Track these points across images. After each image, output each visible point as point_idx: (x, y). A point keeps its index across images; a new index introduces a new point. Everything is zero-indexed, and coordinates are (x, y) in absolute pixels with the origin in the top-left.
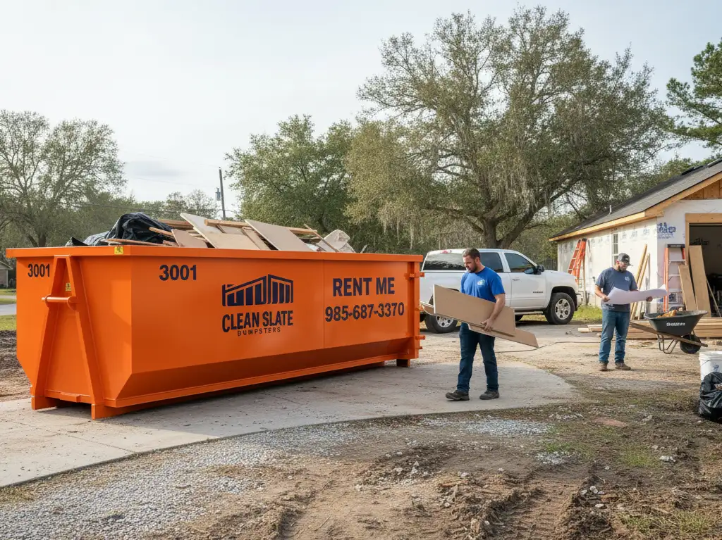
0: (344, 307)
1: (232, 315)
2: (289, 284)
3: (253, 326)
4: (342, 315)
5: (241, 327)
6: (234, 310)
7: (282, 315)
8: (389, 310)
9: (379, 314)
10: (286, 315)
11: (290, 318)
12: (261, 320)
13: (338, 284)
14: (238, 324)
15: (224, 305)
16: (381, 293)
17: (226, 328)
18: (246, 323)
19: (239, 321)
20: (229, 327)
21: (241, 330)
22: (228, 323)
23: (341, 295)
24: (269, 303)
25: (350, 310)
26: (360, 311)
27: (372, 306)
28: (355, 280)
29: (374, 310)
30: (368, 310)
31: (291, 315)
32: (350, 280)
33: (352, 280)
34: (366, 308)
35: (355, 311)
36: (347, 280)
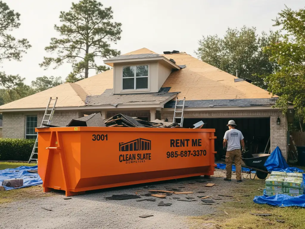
0: (176, 152)
1: (124, 155)
2: (149, 142)
3: (133, 160)
4: (175, 155)
5: (127, 160)
6: (124, 153)
7: (146, 155)
8: (198, 153)
9: (194, 155)
10: (148, 155)
11: (150, 156)
12: (137, 157)
13: (173, 142)
14: (126, 159)
15: (120, 151)
16: (195, 146)
17: (121, 160)
18: (129, 159)
19: (127, 157)
20: (122, 160)
21: (128, 161)
22: (122, 158)
23: (174, 146)
24: (140, 150)
25: (179, 153)
26: (184, 153)
27: (190, 151)
28: (181, 140)
29: (191, 153)
30: (188, 153)
31: (150, 155)
32: (178, 140)
33: (180, 140)
34: (187, 152)
35: (181, 154)
36: (177, 140)
